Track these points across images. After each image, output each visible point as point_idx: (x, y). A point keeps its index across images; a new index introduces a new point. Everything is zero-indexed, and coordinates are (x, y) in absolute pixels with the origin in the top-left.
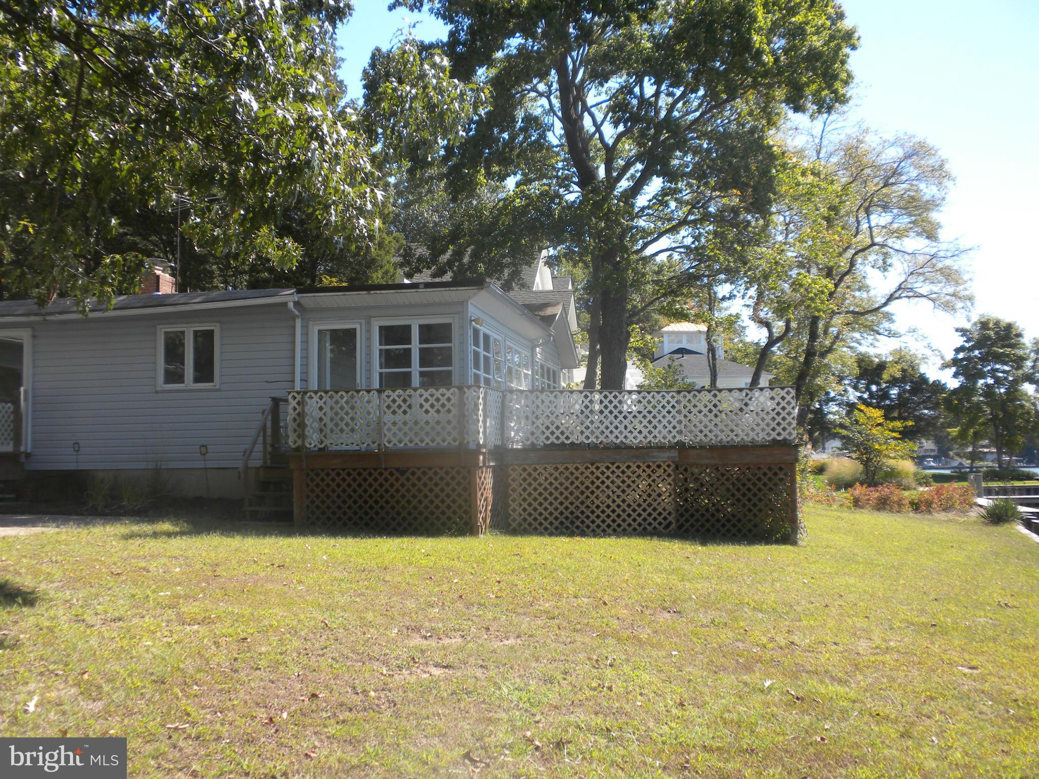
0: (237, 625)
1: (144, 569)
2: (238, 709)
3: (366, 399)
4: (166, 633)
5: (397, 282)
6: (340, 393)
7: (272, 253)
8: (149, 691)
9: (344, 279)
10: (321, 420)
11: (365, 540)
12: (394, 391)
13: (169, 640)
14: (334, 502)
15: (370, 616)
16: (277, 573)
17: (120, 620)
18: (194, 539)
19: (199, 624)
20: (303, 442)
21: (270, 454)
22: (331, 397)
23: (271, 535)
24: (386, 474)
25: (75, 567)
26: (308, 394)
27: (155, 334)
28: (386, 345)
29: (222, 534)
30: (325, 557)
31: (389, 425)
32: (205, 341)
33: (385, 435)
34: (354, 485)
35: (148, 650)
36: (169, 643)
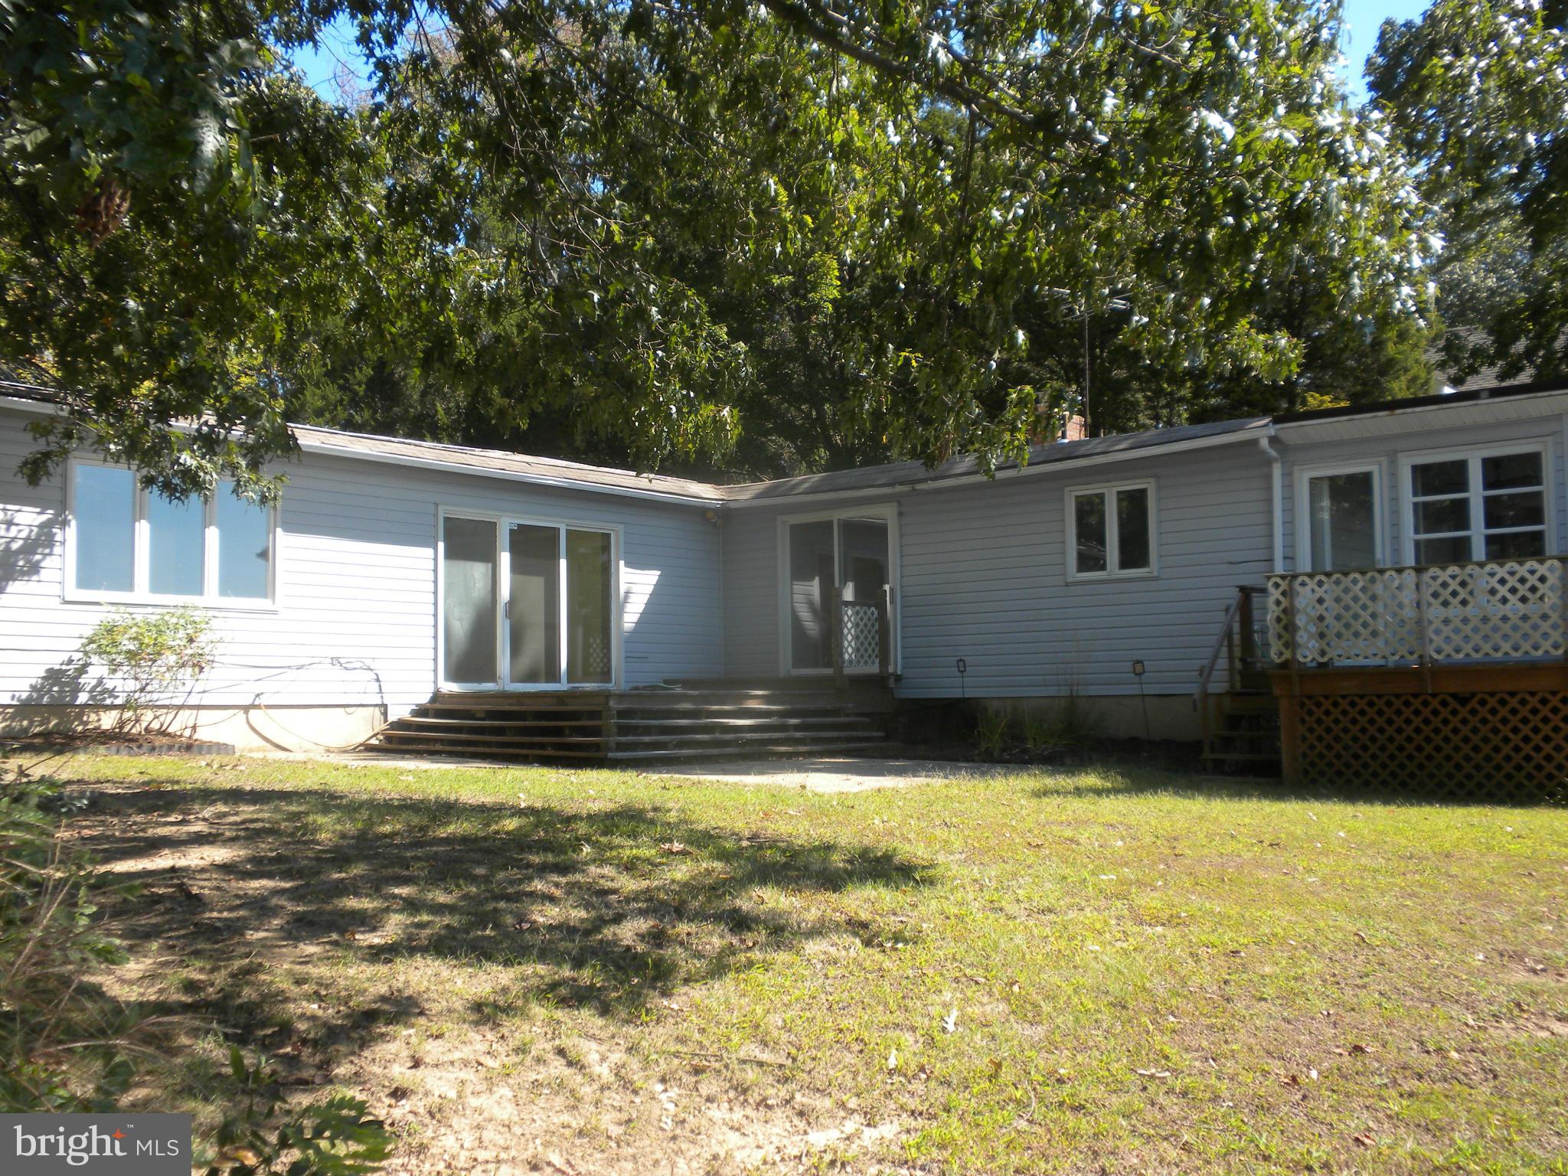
0: (1220, 931)
1: (1072, 840)
2: (1240, 1056)
3: (1396, 583)
4: (1118, 935)
5: (1432, 392)
6: (1352, 576)
7: (1257, 357)
8: (1106, 1017)
9: (1343, 396)
10: (1321, 618)
11: (1403, 809)
12: (1443, 569)
13: (1125, 945)
14: (1346, 748)
15: (1433, 929)
16: (1270, 855)
17: (1050, 911)
18: (1135, 800)
19: (1163, 925)
20: (1294, 653)
21: (1240, 673)
22: (1337, 582)
23: (1250, 796)
24: (1435, 703)
25: (978, 833)
26: (1300, 579)
27: (1062, 500)
28: (1425, 494)
29: (1177, 793)
30: (1342, 834)
31: (1437, 624)
32: (1134, 506)
33: (1431, 641)
34: (1381, 721)
35: (1096, 958)
36: (1125, 952)
